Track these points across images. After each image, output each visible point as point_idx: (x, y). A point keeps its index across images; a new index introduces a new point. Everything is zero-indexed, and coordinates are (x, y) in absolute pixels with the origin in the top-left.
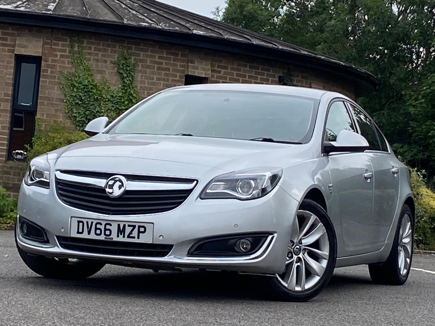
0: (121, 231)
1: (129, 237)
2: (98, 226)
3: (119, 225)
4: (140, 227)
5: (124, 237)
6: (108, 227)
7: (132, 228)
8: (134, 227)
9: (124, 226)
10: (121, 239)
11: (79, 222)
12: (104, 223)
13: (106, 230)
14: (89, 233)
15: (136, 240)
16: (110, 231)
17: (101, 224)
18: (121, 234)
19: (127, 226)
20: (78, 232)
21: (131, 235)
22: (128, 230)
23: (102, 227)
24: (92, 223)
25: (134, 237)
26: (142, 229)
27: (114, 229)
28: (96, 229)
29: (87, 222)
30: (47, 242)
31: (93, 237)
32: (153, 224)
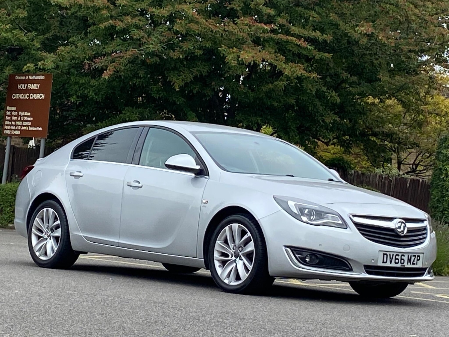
0: (409, 260)
1: (413, 264)
2: (397, 257)
3: (408, 256)
4: (418, 256)
5: (411, 264)
6: (403, 257)
8: (415, 256)
9: (411, 256)
10: (410, 266)
12: (400, 255)
13: (402, 259)
14: (391, 262)
17: (398, 255)
18: (409, 263)
22: (413, 258)
23: (399, 258)
24: (393, 255)
25: (415, 264)
26: (419, 258)
27: (406, 258)
28: (396, 259)
29: (390, 254)
30: (351, 270)
31: (393, 265)
32: (423, 253)
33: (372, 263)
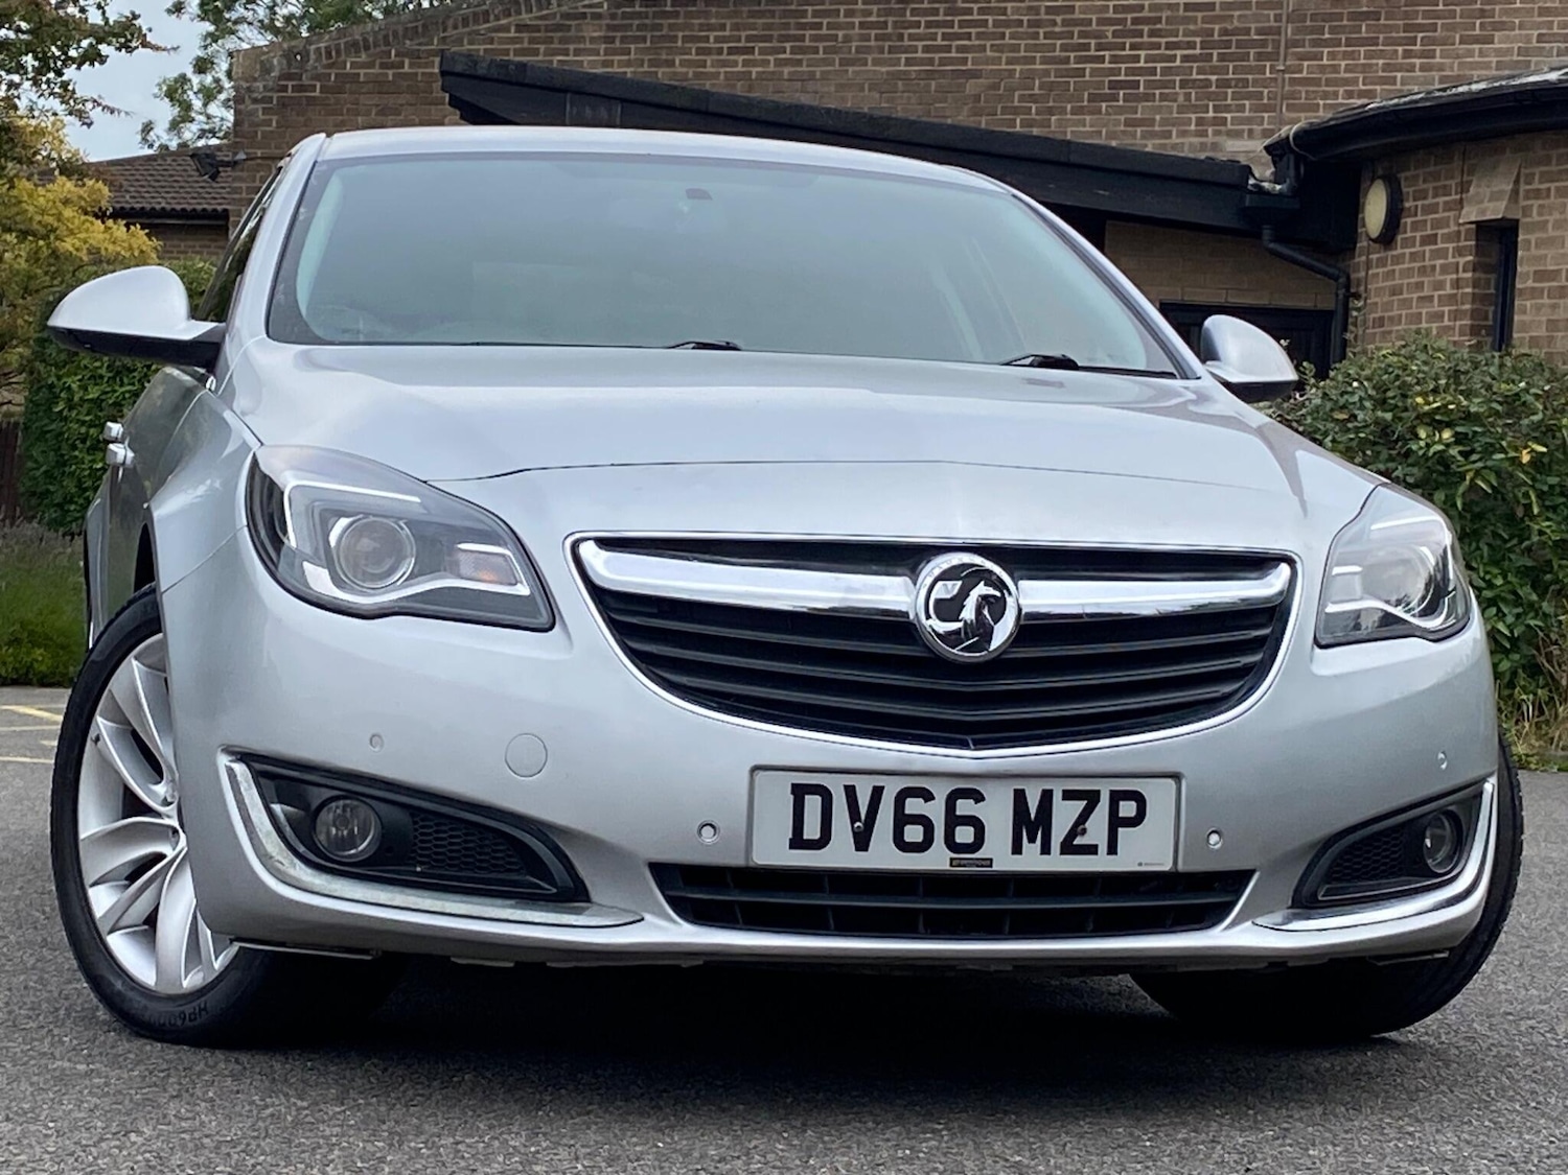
0: (1030, 823)
1: (1068, 848)
2: (913, 806)
3: (1020, 796)
4: (1117, 797)
5: (1046, 849)
6: (964, 807)
7: (1082, 804)
8: (1092, 798)
9: (1047, 796)
10: (1032, 860)
11: (799, 791)
12: (941, 791)
13: (953, 820)
14: (862, 841)
15: (1100, 863)
16: (977, 824)
17: (928, 796)
18: (1032, 840)
19: (1057, 796)
20: (798, 842)
21: (1078, 841)
22: (1064, 815)
23: (936, 811)
24: (877, 793)
25: (1091, 850)
26: (1128, 809)
27: (997, 813)
28: (902, 820)
29: (850, 791)
30: (573, 895)
31: (883, 856)
32: (1176, 777)
33: (708, 850)
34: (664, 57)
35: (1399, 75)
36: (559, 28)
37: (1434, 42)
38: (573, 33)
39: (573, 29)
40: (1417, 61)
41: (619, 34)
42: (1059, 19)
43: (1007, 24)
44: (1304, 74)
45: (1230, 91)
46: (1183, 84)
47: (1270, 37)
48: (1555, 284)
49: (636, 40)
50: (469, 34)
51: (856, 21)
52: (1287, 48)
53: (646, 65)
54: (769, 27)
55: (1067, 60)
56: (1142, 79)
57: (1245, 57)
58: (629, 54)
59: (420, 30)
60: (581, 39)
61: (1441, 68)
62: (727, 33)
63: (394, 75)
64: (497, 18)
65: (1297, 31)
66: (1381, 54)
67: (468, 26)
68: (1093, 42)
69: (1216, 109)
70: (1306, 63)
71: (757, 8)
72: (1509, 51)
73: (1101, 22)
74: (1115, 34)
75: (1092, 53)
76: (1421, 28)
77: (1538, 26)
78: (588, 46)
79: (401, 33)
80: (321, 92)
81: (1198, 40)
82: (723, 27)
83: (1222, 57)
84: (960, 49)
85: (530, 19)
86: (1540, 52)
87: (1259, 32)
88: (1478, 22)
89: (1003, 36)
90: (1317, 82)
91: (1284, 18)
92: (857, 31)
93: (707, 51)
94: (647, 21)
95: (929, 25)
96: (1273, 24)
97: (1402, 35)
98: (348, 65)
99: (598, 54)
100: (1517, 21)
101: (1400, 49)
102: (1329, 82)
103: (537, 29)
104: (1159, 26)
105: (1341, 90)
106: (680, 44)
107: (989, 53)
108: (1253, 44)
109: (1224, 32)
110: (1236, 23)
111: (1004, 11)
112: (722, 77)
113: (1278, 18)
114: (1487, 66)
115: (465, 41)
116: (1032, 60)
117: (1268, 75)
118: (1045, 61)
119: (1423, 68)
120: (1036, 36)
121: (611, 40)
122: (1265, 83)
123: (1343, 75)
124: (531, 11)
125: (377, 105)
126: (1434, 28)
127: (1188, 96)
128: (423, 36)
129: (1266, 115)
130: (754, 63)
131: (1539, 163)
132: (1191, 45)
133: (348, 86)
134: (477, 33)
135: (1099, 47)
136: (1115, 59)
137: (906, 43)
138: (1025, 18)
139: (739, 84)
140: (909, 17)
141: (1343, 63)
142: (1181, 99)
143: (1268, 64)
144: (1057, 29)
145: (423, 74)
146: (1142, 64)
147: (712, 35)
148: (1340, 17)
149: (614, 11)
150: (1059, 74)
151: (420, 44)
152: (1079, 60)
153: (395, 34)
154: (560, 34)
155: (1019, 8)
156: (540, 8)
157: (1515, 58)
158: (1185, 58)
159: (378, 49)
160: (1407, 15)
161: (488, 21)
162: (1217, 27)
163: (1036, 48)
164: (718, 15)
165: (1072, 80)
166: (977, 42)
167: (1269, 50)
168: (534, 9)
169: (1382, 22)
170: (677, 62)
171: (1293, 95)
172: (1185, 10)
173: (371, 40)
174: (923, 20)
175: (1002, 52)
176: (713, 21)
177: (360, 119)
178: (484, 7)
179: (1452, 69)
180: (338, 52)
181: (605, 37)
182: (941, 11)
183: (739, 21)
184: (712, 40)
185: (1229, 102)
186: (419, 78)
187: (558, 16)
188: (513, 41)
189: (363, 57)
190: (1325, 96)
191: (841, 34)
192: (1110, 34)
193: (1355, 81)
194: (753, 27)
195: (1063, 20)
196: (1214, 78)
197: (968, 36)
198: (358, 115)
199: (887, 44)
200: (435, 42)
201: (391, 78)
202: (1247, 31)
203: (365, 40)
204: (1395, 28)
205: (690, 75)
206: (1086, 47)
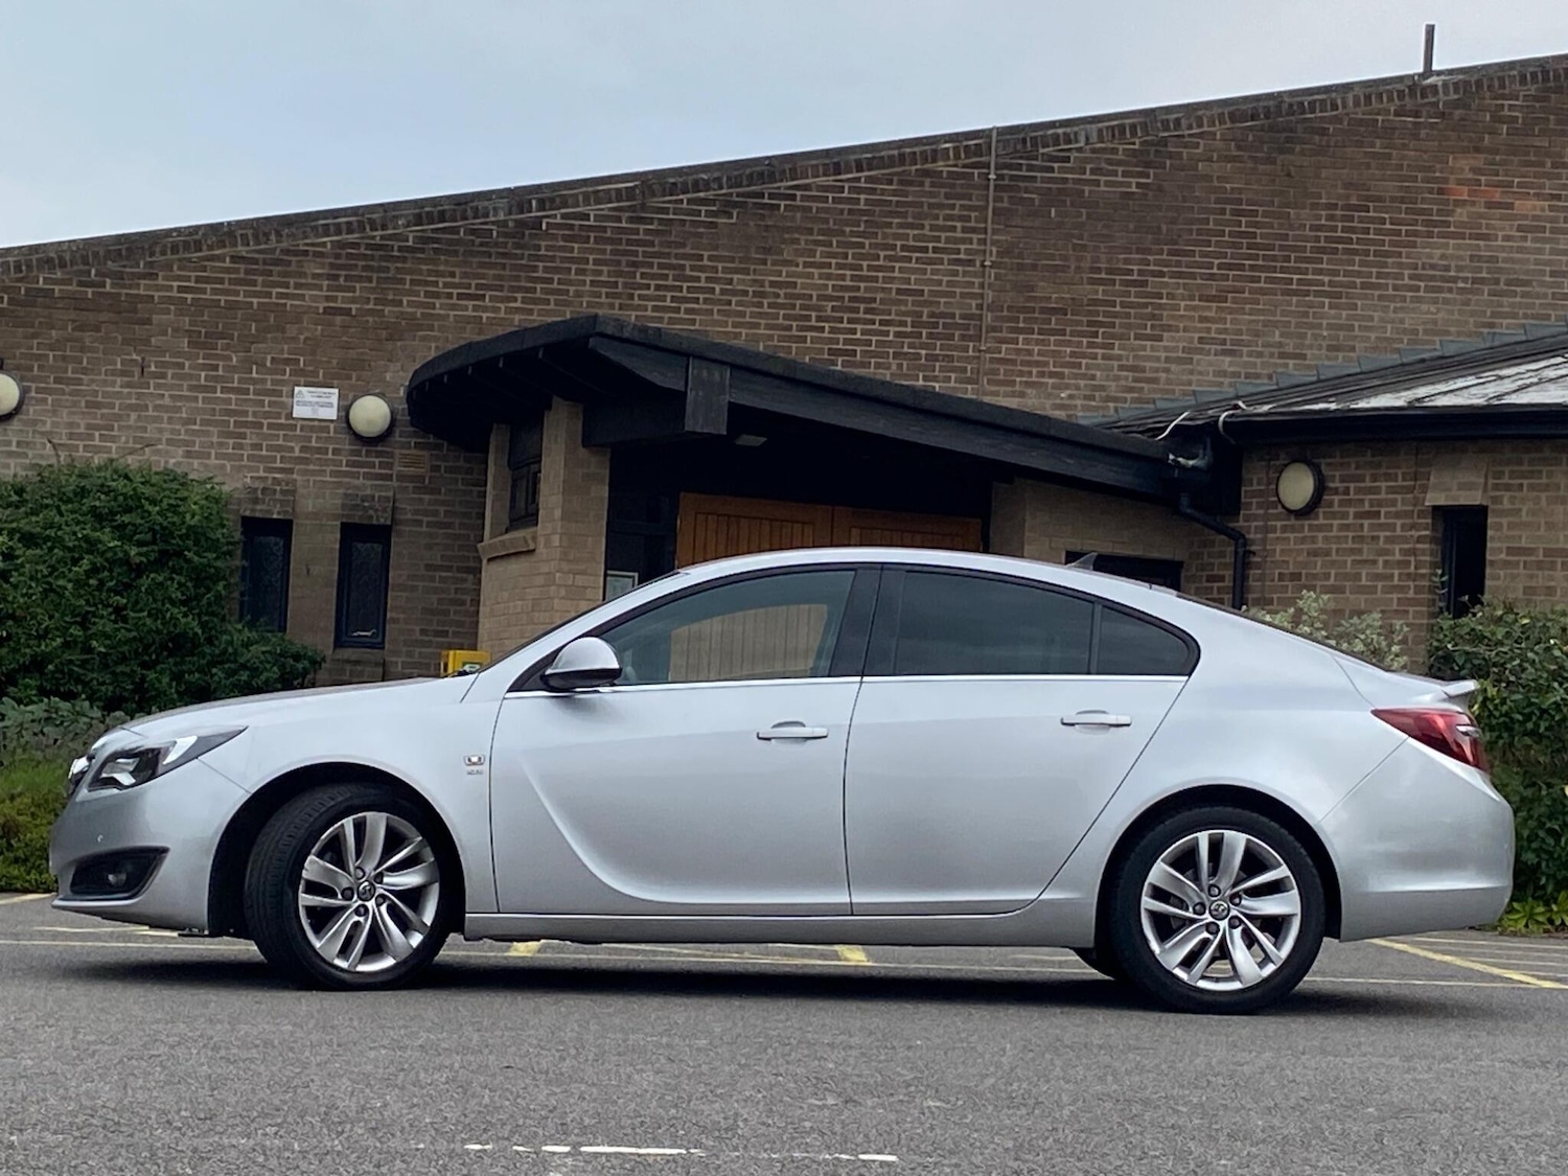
34: (390, 297)
35: (1084, 361)
36: (276, 262)
37: (1113, 336)
38: (293, 268)
39: (293, 264)
40: (1100, 351)
41: (343, 273)
42: (782, 292)
43: (735, 293)
44: (1002, 355)
45: (937, 364)
46: (896, 355)
47: (972, 322)
48: (1533, 558)
49: (360, 279)
50: (179, 260)
51: (588, 279)
52: (987, 332)
53: (372, 302)
54: (500, 278)
55: (789, 328)
56: (858, 349)
57: (951, 337)
58: (354, 292)
59: (124, 252)
60: (303, 275)
61: (1119, 358)
62: (457, 280)
63: (93, 293)
64: (210, 248)
65: (996, 319)
66: (1068, 343)
67: (178, 252)
68: (814, 314)
69: (925, 379)
70: (1004, 346)
71: (487, 260)
72: (1175, 349)
73: (819, 297)
74: (834, 309)
75: (813, 323)
76: (1102, 324)
77: (1200, 330)
78: (310, 281)
79: (102, 253)
80: (9, 304)
81: (909, 320)
82: (453, 275)
83: (930, 336)
84: (688, 311)
85: (247, 252)
86: (1200, 351)
87: (963, 317)
88: (1149, 323)
89: (729, 303)
90: (1013, 362)
91: (985, 307)
92: (587, 288)
93: (437, 295)
94: (372, 263)
95: (658, 288)
96: (974, 311)
97: (1086, 329)
98: (41, 280)
99: (321, 290)
100: (1181, 325)
101: (1085, 340)
102: (1023, 363)
103: (255, 261)
104: (873, 305)
105: (1034, 371)
106: (407, 286)
107: (716, 317)
108: (957, 326)
109: (932, 315)
110: (942, 309)
111: (730, 281)
112: (451, 319)
113: (980, 307)
114: (1158, 359)
115: (175, 267)
116: (757, 326)
117: (971, 353)
118: (769, 327)
119: (1104, 357)
120: (760, 305)
121: (336, 277)
122: (968, 359)
123: (1036, 358)
124: (248, 245)
125: (74, 321)
126: (1113, 325)
127: (900, 366)
128: (128, 258)
129: (969, 387)
130: (485, 309)
131: (1509, 463)
132: (903, 324)
133: (40, 300)
134: (189, 260)
135: (819, 319)
136: (833, 330)
137: (636, 301)
138: (751, 289)
139: (469, 326)
140: (638, 279)
141: (1036, 349)
142: (894, 367)
143: (971, 344)
144: (779, 301)
145: (127, 294)
146: (858, 336)
147: (441, 281)
148: (1033, 310)
149: (338, 251)
150: (782, 339)
151: (124, 266)
152: (800, 328)
153: (96, 254)
154: (279, 268)
155: (744, 280)
156: (258, 243)
157: (1180, 354)
158: (897, 334)
159: (75, 268)
160: (1090, 313)
161: (200, 250)
162: (926, 311)
163: (761, 315)
164: (446, 263)
165: (794, 345)
166: (705, 307)
167: (971, 332)
168: (251, 243)
169: (1069, 316)
170: (405, 302)
171: (995, 372)
172: (897, 294)
173: (68, 258)
174: (653, 283)
175: (729, 316)
176: (442, 268)
177: (54, 332)
178: (195, 237)
179: (1128, 360)
180: (29, 267)
181: (328, 275)
182: (671, 277)
183: (468, 270)
184: (441, 285)
185: (937, 373)
186: (123, 298)
187: (278, 251)
188: (227, 270)
189: (59, 275)
190: (1021, 374)
191: (572, 289)
192: (829, 309)
193: (1046, 364)
194: (483, 277)
195: (785, 294)
196: (923, 352)
197: (697, 300)
198: (53, 328)
199: (617, 302)
200: (142, 265)
201: (90, 296)
202: (953, 316)
203: (61, 258)
204: (1080, 323)
205: (419, 315)
206: (808, 318)
